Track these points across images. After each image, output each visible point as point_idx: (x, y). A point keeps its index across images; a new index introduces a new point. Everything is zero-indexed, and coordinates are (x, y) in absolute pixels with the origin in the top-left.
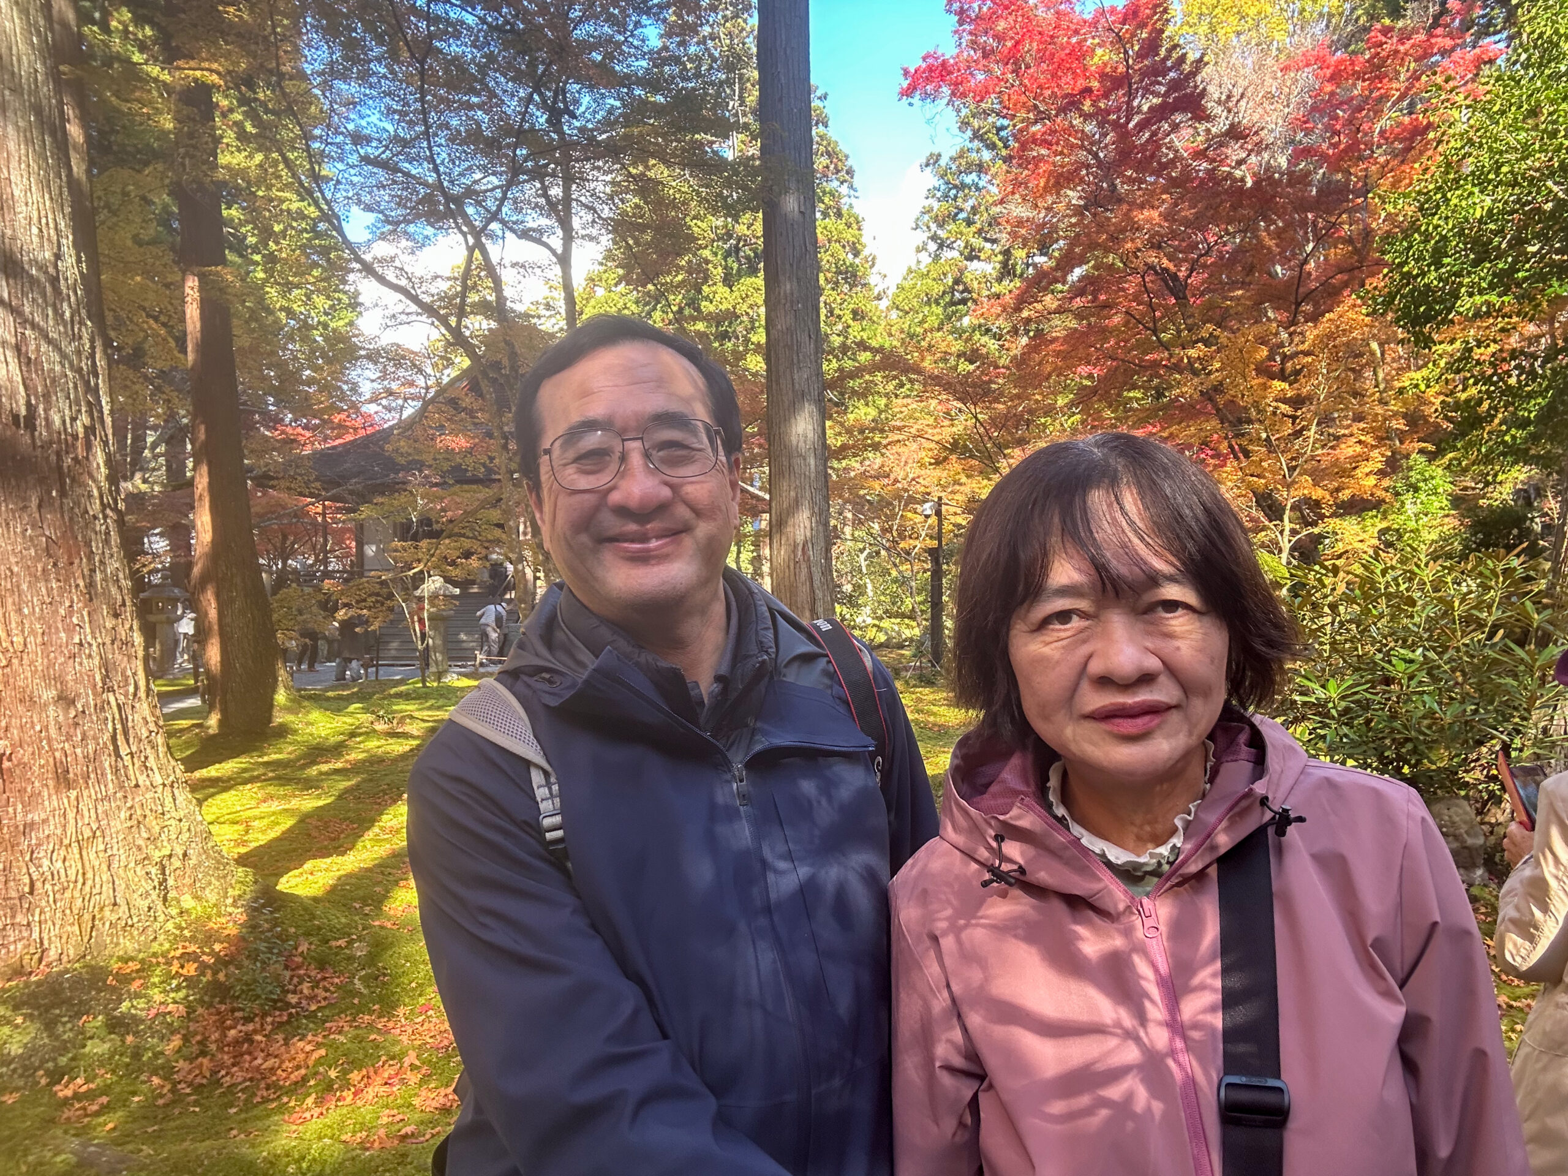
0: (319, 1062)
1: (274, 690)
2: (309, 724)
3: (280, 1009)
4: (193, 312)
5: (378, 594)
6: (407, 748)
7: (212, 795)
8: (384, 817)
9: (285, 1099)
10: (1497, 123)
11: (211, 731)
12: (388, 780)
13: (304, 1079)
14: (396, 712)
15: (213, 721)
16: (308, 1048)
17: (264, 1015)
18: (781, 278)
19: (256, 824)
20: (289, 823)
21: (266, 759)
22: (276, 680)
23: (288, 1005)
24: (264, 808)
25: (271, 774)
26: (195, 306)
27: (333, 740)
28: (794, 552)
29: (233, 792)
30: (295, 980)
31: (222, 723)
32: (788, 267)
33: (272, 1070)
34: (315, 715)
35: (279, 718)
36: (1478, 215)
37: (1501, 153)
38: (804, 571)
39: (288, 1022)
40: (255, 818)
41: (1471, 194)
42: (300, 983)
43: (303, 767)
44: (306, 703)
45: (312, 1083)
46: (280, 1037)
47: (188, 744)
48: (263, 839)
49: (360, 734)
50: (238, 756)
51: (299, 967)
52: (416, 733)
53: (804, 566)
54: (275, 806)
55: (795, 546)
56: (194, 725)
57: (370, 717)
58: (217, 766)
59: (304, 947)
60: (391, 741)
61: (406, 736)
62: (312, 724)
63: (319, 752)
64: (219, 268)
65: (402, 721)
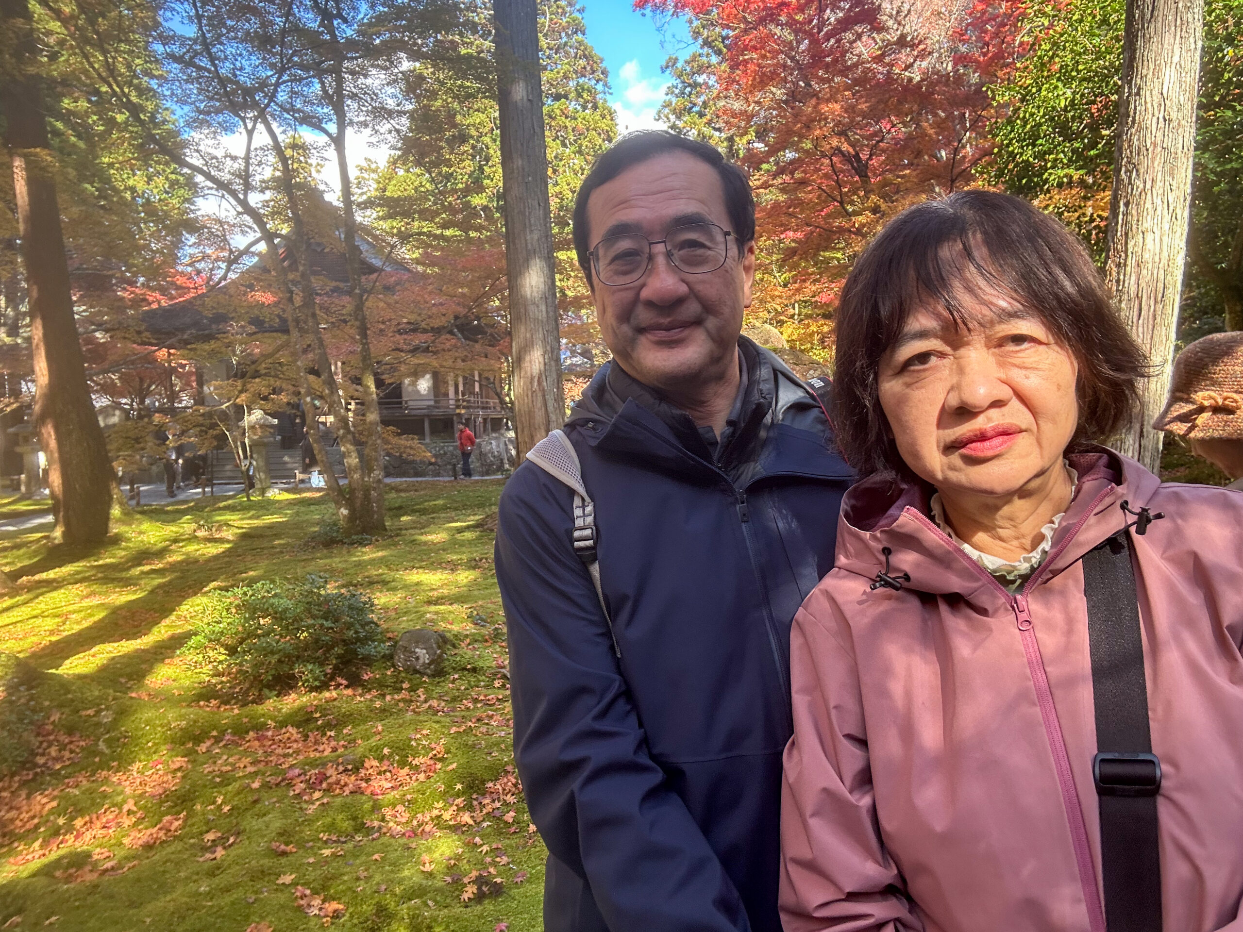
0: (52, 812)
1: (109, 506)
2: (141, 533)
3: (28, 769)
4: (21, 187)
5: (202, 425)
6: (221, 550)
7: (42, 594)
8: (183, 607)
9: (16, 844)
10: (1076, 29)
11: (57, 542)
12: (195, 577)
13: (37, 827)
14: (217, 522)
15: (58, 533)
16: (45, 800)
17: (13, 775)
18: (514, 155)
19: (74, 616)
20: (101, 615)
21: (101, 562)
22: (111, 498)
23: (36, 765)
24: (86, 603)
25: (100, 575)
26: (23, 182)
27: (160, 546)
28: (531, 383)
29: (62, 591)
30: (45, 745)
31: (64, 534)
32: (519, 145)
33: (12, 820)
34: (146, 526)
35: (115, 529)
36: (1062, 105)
37: (1080, 54)
38: (540, 398)
39: (34, 780)
40: (74, 612)
41: (1056, 87)
42: (49, 747)
43: (129, 569)
44: (138, 516)
45: (42, 829)
46: (23, 794)
47: (36, 553)
48: (76, 628)
49: (183, 540)
50: (78, 560)
51: (49, 734)
52: (231, 538)
53: (540, 394)
54: (95, 601)
55: (532, 378)
56: (42, 537)
57: (194, 526)
58: (57, 570)
59: (55, 717)
60: (209, 545)
61: (221, 541)
62: (144, 533)
63: (144, 555)
64: (38, 150)
65: (219, 529)
